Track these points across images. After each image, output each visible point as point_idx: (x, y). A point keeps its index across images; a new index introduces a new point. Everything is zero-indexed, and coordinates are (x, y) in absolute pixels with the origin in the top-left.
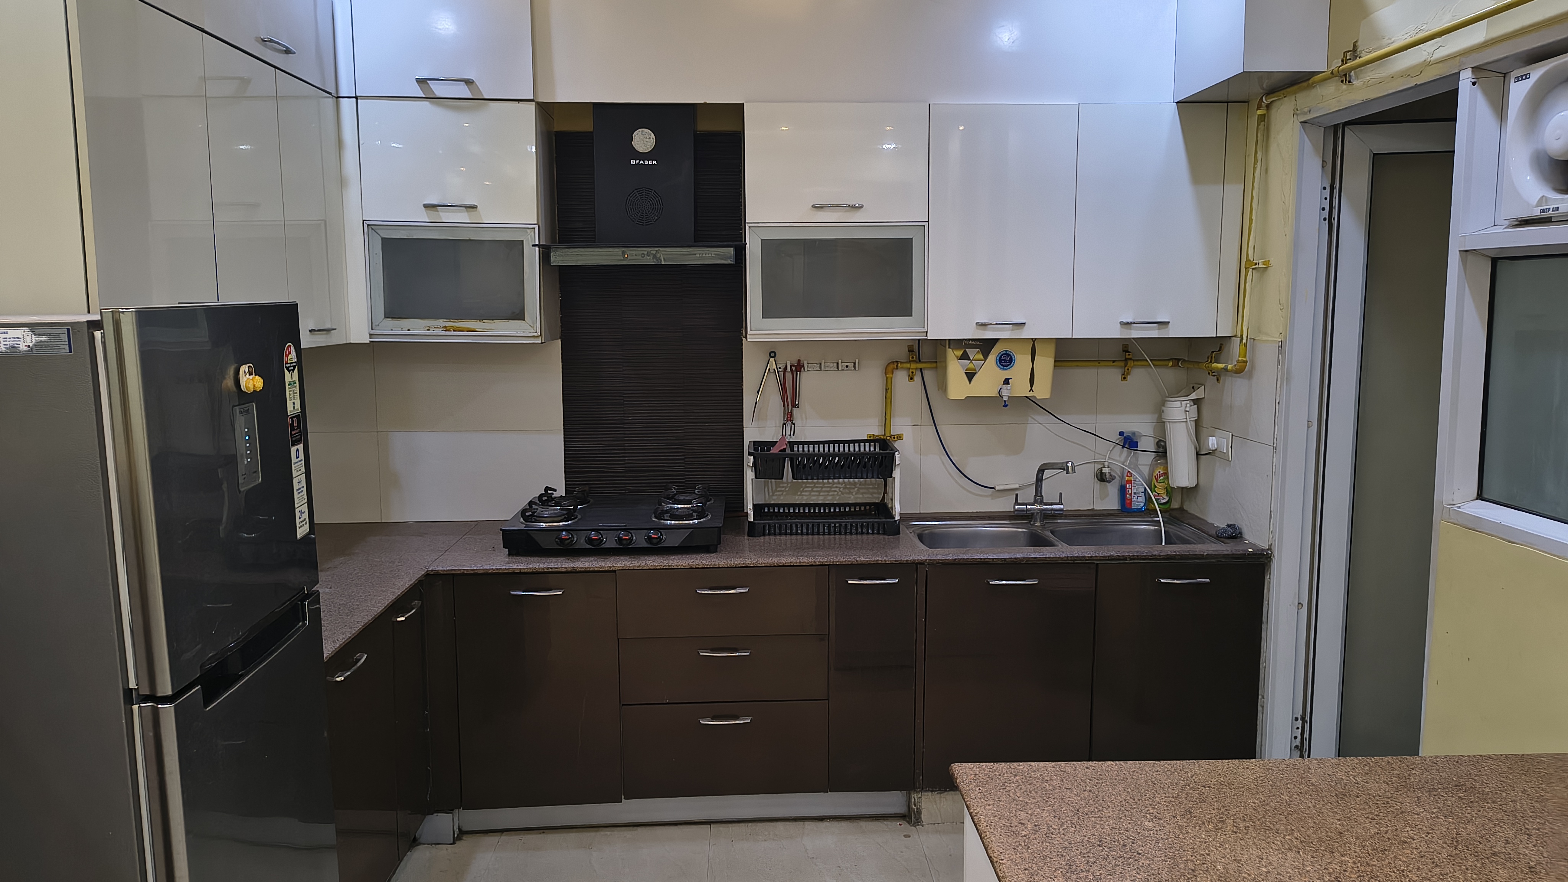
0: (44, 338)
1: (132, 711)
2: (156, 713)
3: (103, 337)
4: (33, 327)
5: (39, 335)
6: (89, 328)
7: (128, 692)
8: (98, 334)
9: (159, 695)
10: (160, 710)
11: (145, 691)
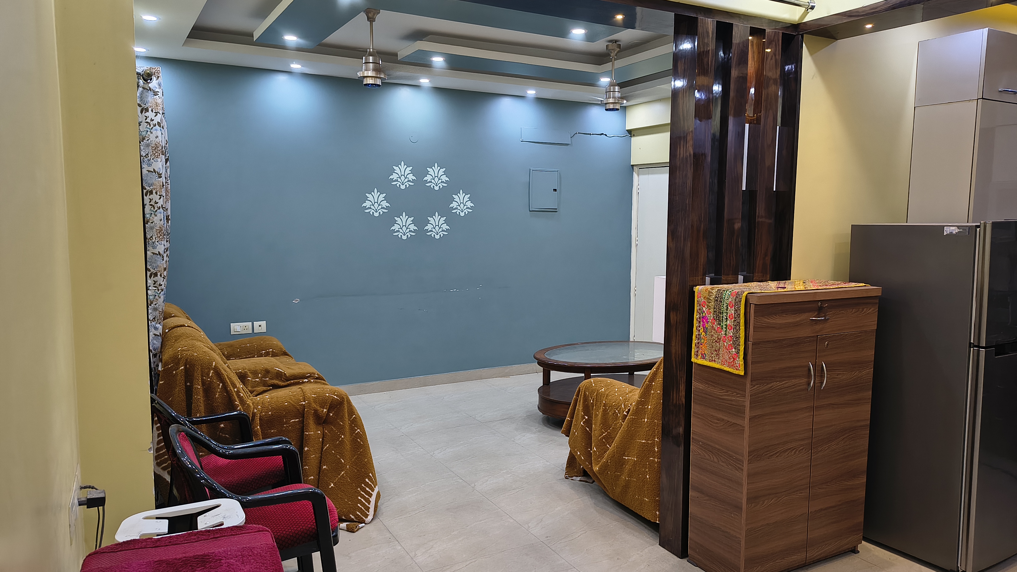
0: (961, 230)
1: (970, 350)
2: (979, 351)
3: (980, 230)
4: (958, 227)
5: (959, 229)
6: (976, 227)
7: (970, 343)
8: (978, 229)
9: (980, 345)
10: (980, 351)
11: (976, 344)
